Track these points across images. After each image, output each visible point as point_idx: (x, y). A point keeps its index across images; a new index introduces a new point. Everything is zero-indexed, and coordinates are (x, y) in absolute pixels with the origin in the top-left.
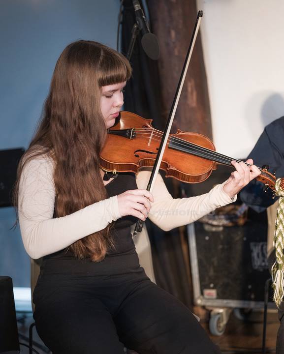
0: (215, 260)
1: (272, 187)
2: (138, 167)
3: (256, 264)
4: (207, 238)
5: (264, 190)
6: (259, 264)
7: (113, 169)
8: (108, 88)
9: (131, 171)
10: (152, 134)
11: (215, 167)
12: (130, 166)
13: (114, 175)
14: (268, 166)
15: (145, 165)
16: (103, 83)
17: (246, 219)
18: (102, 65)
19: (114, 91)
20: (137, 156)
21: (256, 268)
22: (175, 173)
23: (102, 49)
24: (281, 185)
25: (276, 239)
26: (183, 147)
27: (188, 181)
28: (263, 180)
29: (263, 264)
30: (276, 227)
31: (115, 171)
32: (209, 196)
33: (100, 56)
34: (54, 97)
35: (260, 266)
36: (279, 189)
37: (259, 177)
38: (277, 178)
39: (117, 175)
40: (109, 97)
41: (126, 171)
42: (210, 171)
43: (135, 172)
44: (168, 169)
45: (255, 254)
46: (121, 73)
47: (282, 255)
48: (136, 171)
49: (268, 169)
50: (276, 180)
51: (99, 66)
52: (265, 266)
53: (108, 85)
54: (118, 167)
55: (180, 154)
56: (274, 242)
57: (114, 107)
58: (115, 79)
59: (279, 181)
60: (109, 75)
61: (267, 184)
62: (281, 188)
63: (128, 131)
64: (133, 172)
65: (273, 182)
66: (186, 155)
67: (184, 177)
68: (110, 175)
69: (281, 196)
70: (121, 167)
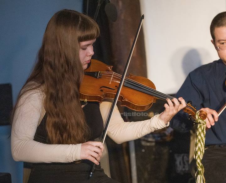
0: (149, 167)
1: (193, 116)
2: (102, 98)
3: (178, 169)
4: (143, 151)
5: (188, 118)
6: (181, 169)
7: (85, 99)
8: (84, 43)
9: (97, 101)
10: (113, 76)
11: (155, 101)
12: (96, 98)
13: (85, 103)
14: (191, 102)
15: (107, 97)
16: (81, 39)
17: (172, 137)
18: (80, 28)
19: (88, 45)
20: (102, 91)
21: (179, 172)
22: (128, 104)
23: (80, 16)
24: (200, 115)
25: (196, 153)
26: (134, 85)
27: (136, 110)
28: (188, 111)
29: (184, 169)
30: (196, 145)
31: (86, 100)
32: (151, 121)
33: (79, 21)
34: (46, 48)
35: (182, 171)
36: (198, 118)
37: (184, 109)
38: (197, 111)
39: (87, 103)
40: (84, 49)
41: (94, 101)
42: (152, 103)
43: (99, 102)
44: (123, 100)
45: (178, 163)
46: (93, 33)
47: (201, 164)
48: (101, 101)
49: (191, 104)
50: (196, 112)
51: (78, 28)
52: (185, 171)
53: (84, 41)
54: (88, 97)
55: (132, 91)
56: (194, 155)
57: (87, 56)
58: (89, 38)
59: (198, 112)
60: (85, 34)
61: (190, 114)
62: (199, 117)
63: (96, 73)
64: (98, 101)
65: (194, 113)
66: (136, 92)
67: (134, 106)
68: (83, 103)
69: (200, 123)
70: (90, 97)
